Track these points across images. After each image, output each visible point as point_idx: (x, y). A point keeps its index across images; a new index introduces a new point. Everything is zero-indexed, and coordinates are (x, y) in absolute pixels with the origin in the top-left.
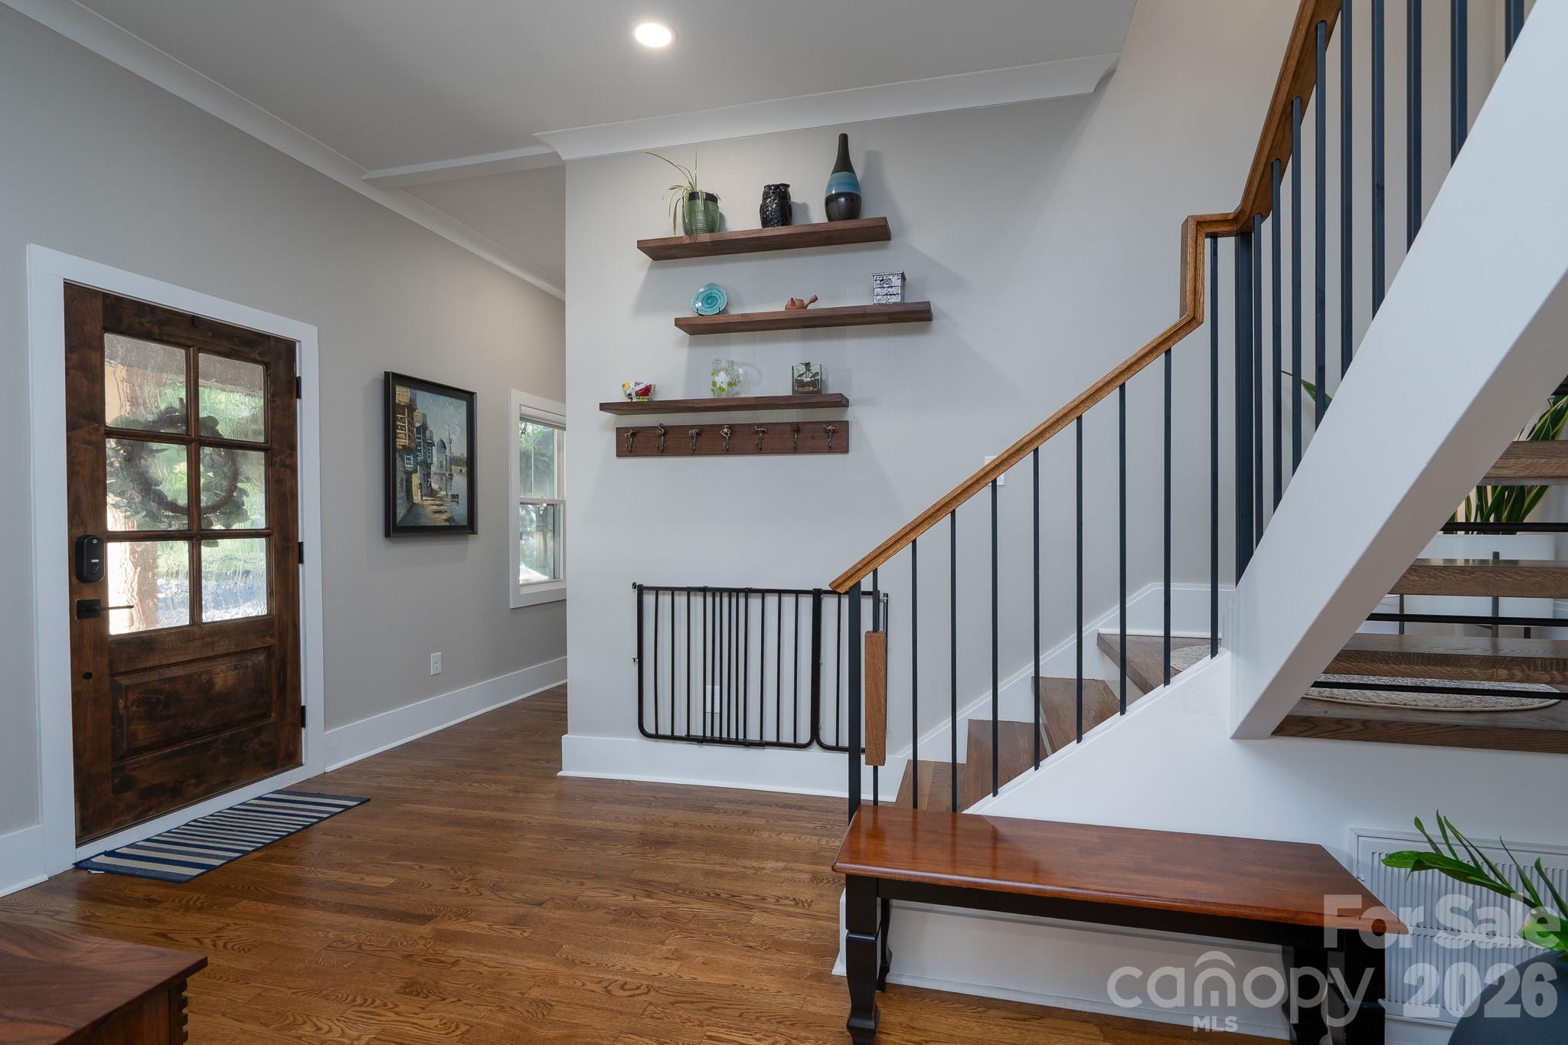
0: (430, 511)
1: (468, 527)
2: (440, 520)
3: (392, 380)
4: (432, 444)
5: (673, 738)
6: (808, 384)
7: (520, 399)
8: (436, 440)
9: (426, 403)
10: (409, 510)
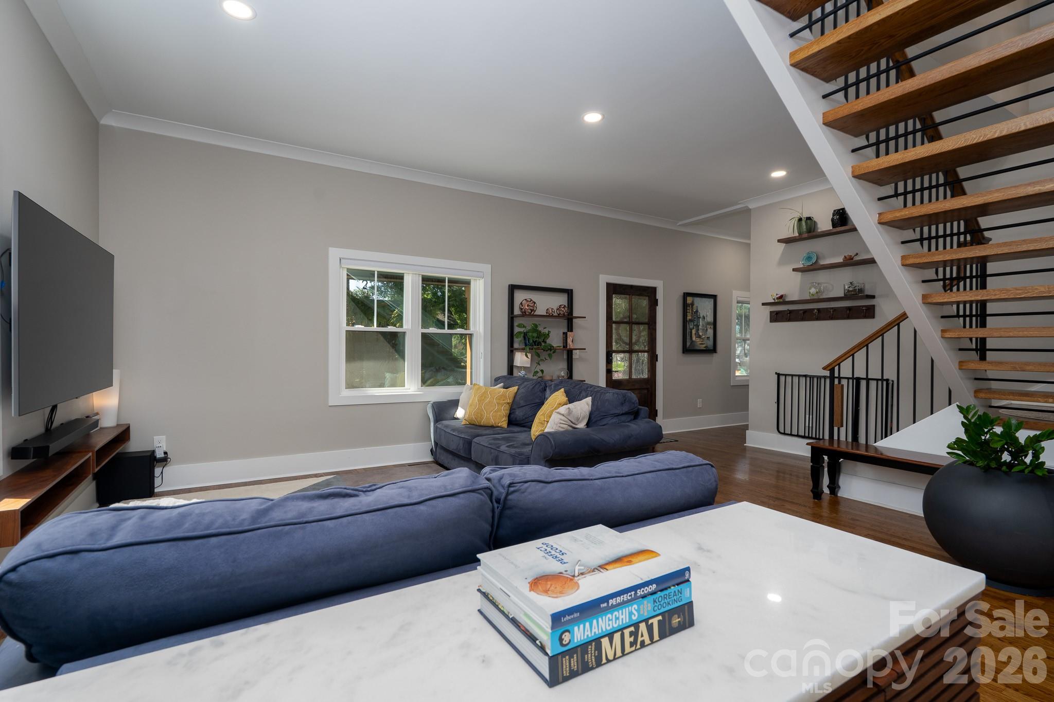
0: (699, 344)
1: (713, 350)
2: (702, 347)
3: (686, 295)
4: (700, 318)
5: (791, 435)
6: (851, 291)
7: (737, 294)
8: (701, 316)
9: (697, 301)
10: (691, 344)
